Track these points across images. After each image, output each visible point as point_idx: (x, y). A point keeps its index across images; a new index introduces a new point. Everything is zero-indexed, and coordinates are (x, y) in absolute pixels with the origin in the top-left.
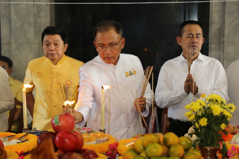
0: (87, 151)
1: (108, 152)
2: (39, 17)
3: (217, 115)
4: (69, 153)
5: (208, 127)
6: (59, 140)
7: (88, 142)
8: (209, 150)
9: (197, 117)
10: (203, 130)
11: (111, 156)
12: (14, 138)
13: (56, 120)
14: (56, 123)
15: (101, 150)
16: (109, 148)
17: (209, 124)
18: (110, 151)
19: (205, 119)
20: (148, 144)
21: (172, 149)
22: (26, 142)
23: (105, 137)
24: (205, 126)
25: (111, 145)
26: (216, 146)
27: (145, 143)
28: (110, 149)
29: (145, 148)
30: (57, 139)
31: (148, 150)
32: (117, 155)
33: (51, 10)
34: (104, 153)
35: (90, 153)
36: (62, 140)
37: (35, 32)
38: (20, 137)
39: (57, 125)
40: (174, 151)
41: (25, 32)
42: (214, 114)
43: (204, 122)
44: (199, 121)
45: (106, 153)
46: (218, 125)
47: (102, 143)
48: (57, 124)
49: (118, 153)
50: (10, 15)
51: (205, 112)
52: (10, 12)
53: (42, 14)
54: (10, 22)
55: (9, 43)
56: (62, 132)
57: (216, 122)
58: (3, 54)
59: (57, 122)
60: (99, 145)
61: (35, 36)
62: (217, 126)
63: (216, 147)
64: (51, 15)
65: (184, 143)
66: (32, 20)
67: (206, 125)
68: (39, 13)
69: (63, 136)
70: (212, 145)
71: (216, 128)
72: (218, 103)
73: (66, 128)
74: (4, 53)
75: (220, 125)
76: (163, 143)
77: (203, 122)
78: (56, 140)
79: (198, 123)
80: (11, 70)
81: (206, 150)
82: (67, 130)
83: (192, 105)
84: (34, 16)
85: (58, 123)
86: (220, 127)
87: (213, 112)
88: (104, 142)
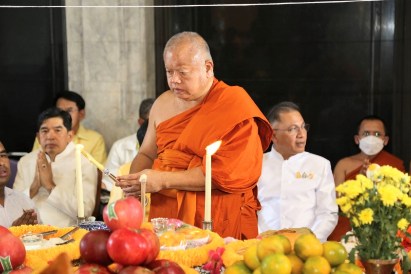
0: (163, 264)
1: (206, 263)
2: (127, 26)
3: (390, 205)
4: (129, 268)
5: (375, 225)
6: (113, 245)
7: (173, 246)
8: (378, 265)
9: (355, 208)
10: (367, 230)
11: (212, 271)
12: (55, 234)
13: (110, 210)
14: (110, 216)
15: (194, 260)
16: (209, 257)
17: (377, 221)
18: (210, 262)
19: (368, 211)
20: (266, 255)
21: (309, 265)
22: (70, 244)
23: (205, 237)
24: (368, 223)
25: (212, 251)
26: (390, 258)
27: (262, 253)
28: (211, 258)
29: (261, 261)
30: (111, 242)
31: (265, 265)
32: (223, 268)
33: (147, 16)
34: (201, 265)
35: (169, 267)
36: (119, 245)
37: (121, 52)
38: (65, 234)
39: (113, 220)
40: (312, 268)
41: (106, 51)
42: (385, 203)
43: (367, 216)
44: (359, 215)
45: (203, 264)
46: (393, 222)
47: (198, 247)
48: (112, 217)
49: (223, 266)
50: (81, 24)
51: (371, 198)
52: (81, 19)
53: (132, 22)
54: (82, 35)
55: (80, 71)
56: (119, 231)
57: (390, 217)
58: (71, 89)
59: (111, 213)
60: (192, 250)
61: (120, 59)
62: (391, 223)
63: (391, 261)
64: (147, 22)
65: (331, 253)
66: (116, 31)
67: (370, 223)
68: (127, 20)
69: (121, 238)
70: (383, 257)
71: (388, 227)
72: (395, 182)
73: (127, 225)
74: (73, 87)
75: (397, 223)
76: (294, 252)
77: (365, 216)
78: (109, 244)
79: (358, 217)
80: (82, 114)
81: (373, 266)
82: (129, 228)
83: (347, 186)
84: (120, 24)
85: (113, 215)
86: (397, 227)
87: (382, 199)
88: (201, 245)
